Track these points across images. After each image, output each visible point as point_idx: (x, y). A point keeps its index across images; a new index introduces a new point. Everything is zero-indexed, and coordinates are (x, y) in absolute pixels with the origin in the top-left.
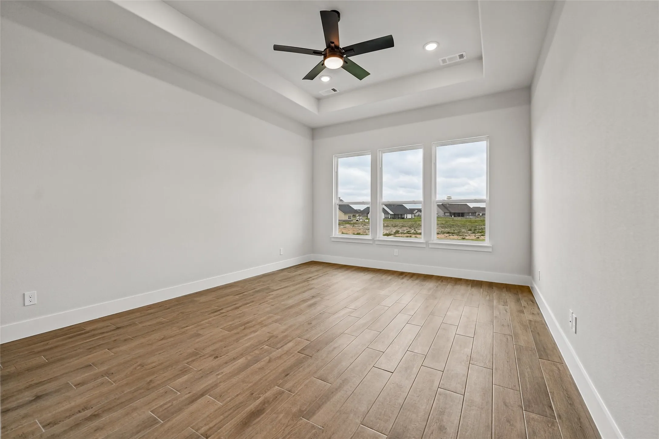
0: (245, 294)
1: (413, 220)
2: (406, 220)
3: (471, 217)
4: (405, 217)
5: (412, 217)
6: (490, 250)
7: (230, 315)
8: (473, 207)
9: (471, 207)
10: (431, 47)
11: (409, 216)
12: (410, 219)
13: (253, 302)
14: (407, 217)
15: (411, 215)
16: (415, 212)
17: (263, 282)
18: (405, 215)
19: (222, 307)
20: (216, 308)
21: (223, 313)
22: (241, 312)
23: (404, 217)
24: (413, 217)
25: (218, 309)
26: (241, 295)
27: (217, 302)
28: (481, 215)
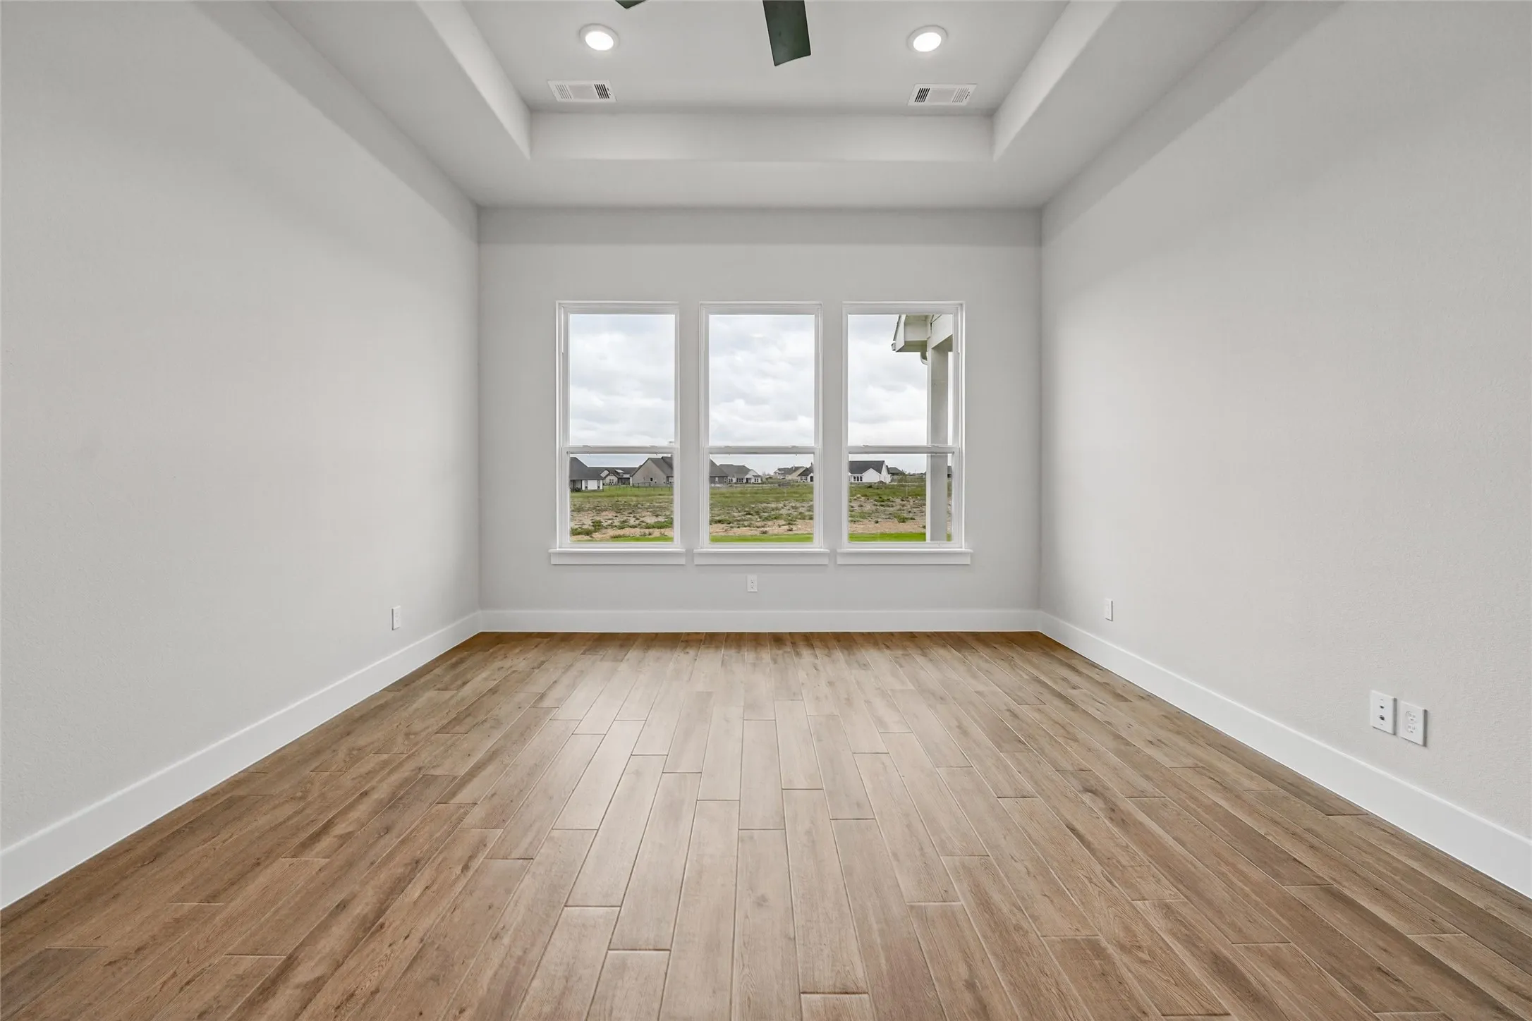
0: (340, 829)
1: (603, 494)
2: (585, 494)
3: (718, 485)
4: (583, 488)
5: (599, 487)
6: (967, 561)
7: (369, 985)
8: (721, 465)
9: (718, 465)
10: (927, 42)
11: (592, 485)
12: (594, 491)
13: (416, 864)
14: (586, 487)
15: (596, 481)
16: (603, 475)
17: (378, 752)
18: (583, 482)
19: (289, 947)
20: (248, 962)
21: (317, 985)
22: (413, 944)
23: (579, 487)
24: (601, 488)
25: (270, 972)
26: (326, 842)
27: (229, 923)
28: (734, 480)
